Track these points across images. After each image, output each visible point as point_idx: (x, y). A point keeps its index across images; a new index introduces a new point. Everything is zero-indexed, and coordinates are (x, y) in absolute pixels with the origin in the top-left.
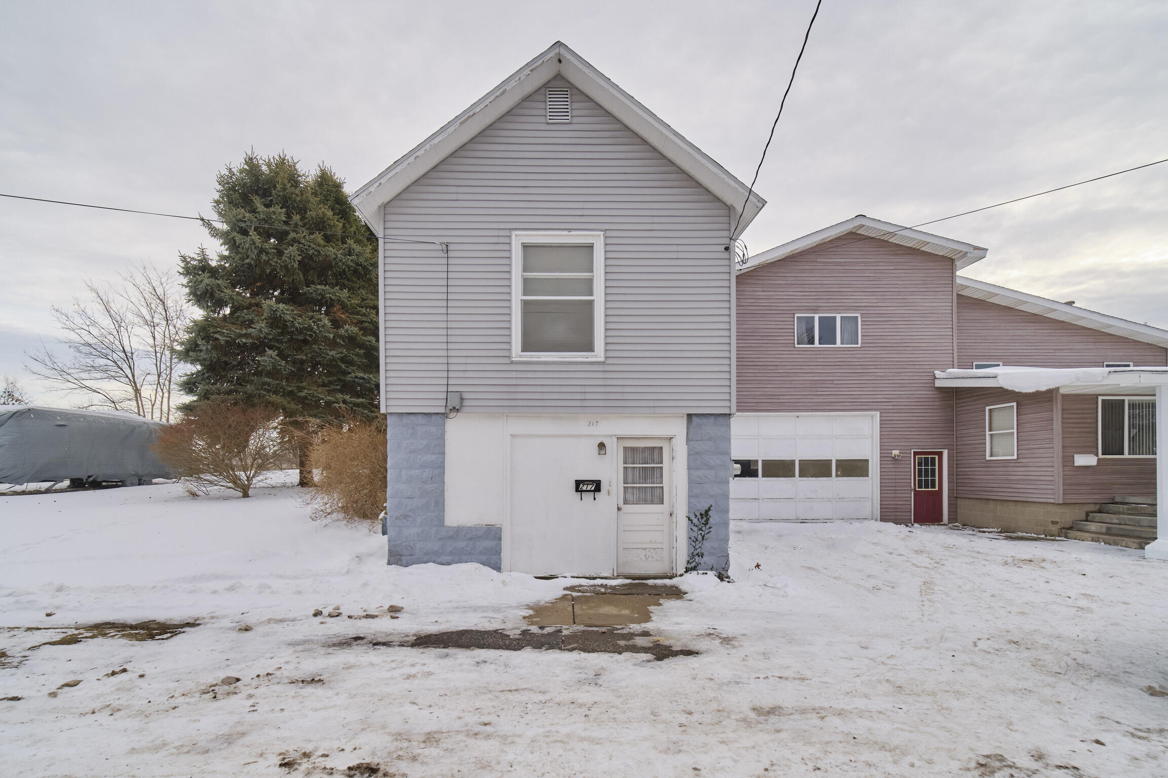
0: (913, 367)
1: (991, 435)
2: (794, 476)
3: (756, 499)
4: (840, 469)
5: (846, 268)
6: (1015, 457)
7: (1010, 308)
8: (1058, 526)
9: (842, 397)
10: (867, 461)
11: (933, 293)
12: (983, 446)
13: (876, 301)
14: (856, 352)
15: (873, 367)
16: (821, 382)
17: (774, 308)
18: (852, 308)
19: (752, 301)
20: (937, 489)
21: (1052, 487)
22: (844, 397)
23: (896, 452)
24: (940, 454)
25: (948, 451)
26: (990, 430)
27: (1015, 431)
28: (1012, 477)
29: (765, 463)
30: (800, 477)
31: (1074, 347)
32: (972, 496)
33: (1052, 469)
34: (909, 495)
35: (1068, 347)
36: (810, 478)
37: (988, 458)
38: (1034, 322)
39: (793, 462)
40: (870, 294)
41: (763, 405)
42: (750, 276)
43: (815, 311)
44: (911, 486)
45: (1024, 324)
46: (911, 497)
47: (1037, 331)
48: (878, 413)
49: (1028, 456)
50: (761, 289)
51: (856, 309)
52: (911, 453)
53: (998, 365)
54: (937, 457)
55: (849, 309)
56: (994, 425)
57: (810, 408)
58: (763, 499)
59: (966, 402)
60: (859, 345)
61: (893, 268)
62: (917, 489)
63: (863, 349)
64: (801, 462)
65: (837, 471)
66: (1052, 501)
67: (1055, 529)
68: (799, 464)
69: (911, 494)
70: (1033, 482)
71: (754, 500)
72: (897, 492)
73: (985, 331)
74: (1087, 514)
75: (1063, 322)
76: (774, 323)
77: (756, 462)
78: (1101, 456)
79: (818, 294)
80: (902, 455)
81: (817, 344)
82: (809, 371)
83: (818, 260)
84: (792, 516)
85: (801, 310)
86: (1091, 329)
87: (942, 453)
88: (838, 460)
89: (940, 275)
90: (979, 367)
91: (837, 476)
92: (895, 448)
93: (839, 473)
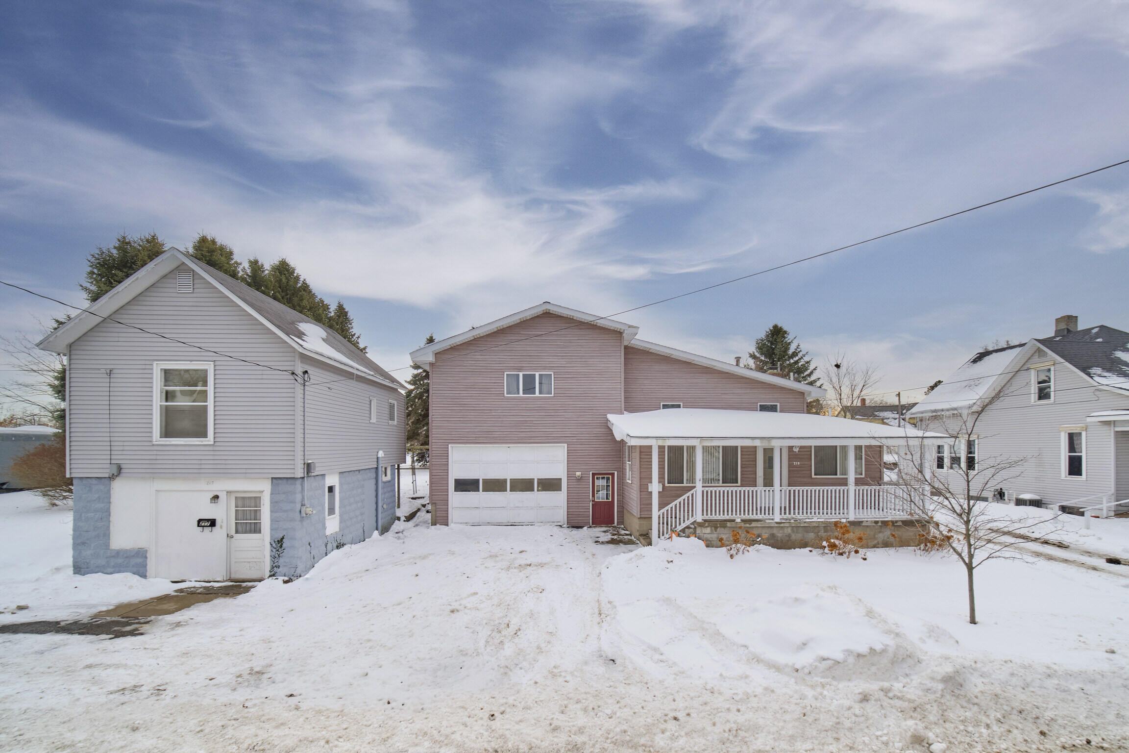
0: (592, 411)
2: (506, 491)
4: (540, 485)
5: (543, 338)
6: (631, 482)
7: (688, 363)
8: (639, 533)
9: (540, 433)
10: (559, 480)
11: (607, 357)
12: (626, 471)
13: (565, 363)
14: (550, 400)
15: (562, 411)
16: (524, 422)
17: (489, 368)
18: (547, 368)
19: (473, 362)
20: (610, 500)
21: (637, 506)
22: (542, 433)
23: (578, 474)
24: (613, 474)
25: (618, 472)
28: (631, 496)
29: (485, 481)
30: (510, 491)
31: (735, 392)
33: (636, 493)
34: (588, 505)
35: (731, 392)
36: (518, 492)
37: (627, 480)
38: (706, 373)
39: (505, 481)
40: (560, 357)
41: (480, 439)
42: (470, 344)
43: (520, 370)
44: (590, 497)
46: (590, 506)
47: (708, 380)
48: (566, 445)
50: (479, 354)
51: (550, 368)
52: (590, 473)
53: (679, 406)
54: (611, 477)
55: (545, 368)
57: (515, 441)
58: (483, 508)
60: (552, 395)
61: (577, 338)
62: (595, 500)
63: (555, 398)
64: (512, 480)
65: (538, 487)
68: (510, 482)
69: (589, 503)
71: (476, 509)
72: (579, 502)
73: (670, 380)
75: (727, 373)
76: (489, 379)
77: (478, 480)
78: (667, 485)
79: (522, 357)
80: (583, 476)
81: (521, 394)
82: (515, 414)
83: (522, 332)
84: (505, 521)
85: (509, 369)
86: (748, 378)
87: (614, 473)
88: (538, 479)
89: (612, 344)
90: (665, 407)
91: (538, 490)
92: (577, 470)
93: (540, 488)
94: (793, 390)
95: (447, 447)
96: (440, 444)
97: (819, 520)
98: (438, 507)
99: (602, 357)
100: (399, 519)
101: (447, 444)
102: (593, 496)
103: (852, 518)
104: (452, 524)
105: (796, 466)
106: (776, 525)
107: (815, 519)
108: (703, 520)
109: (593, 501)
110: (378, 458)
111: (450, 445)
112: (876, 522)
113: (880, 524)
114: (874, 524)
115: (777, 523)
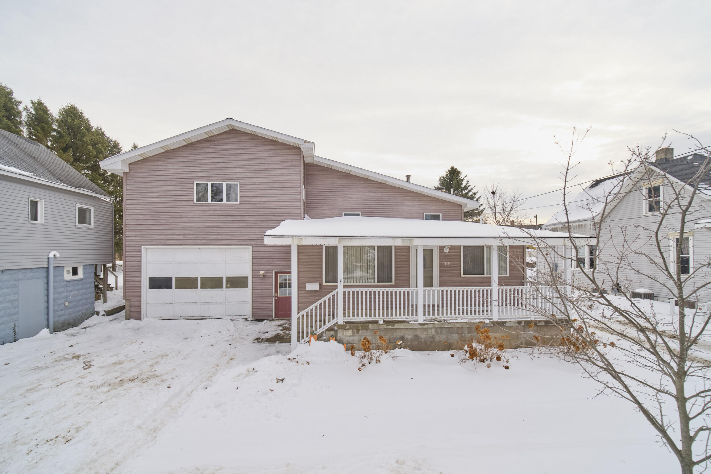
0: (274, 217)
2: (197, 288)
3: (170, 303)
4: (229, 283)
5: (230, 152)
7: (366, 179)
9: (227, 236)
10: (245, 277)
11: (288, 170)
13: (250, 174)
14: (236, 207)
15: (248, 217)
16: (212, 226)
17: (179, 177)
18: (234, 178)
19: (164, 172)
20: (288, 296)
22: (229, 236)
23: (262, 272)
29: (177, 279)
30: (201, 288)
31: (405, 204)
36: (208, 289)
38: (381, 188)
39: (196, 279)
40: (245, 169)
42: (162, 156)
43: (209, 179)
44: (272, 294)
47: (383, 193)
48: (251, 247)
50: (170, 165)
51: (235, 179)
52: (272, 273)
53: (358, 215)
55: (232, 179)
57: (205, 243)
58: (176, 303)
60: (238, 203)
61: (261, 153)
62: (278, 296)
63: (241, 205)
64: (203, 278)
65: (227, 284)
68: (201, 280)
69: (272, 299)
71: (169, 304)
72: (263, 298)
73: (350, 193)
75: (399, 188)
76: (180, 187)
77: (171, 279)
78: (324, 284)
79: (210, 168)
80: (266, 274)
81: (210, 201)
82: (204, 219)
83: (211, 146)
85: (198, 179)
86: (416, 193)
88: (227, 278)
89: (292, 158)
90: (345, 215)
91: (227, 287)
92: (261, 269)
93: (228, 286)
94: (452, 203)
95: (140, 248)
96: (133, 246)
97: (463, 321)
98: (131, 303)
99: (284, 170)
100: (98, 313)
101: (140, 245)
102: (276, 291)
103: (495, 319)
104: (146, 319)
105: (446, 266)
106: (420, 327)
107: (459, 320)
108: (344, 322)
109: (275, 297)
110: (48, 258)
111: (142, 247)
112: (519, 323)
113: (523, 324)
114: (517, 325)
115: (420, 324)
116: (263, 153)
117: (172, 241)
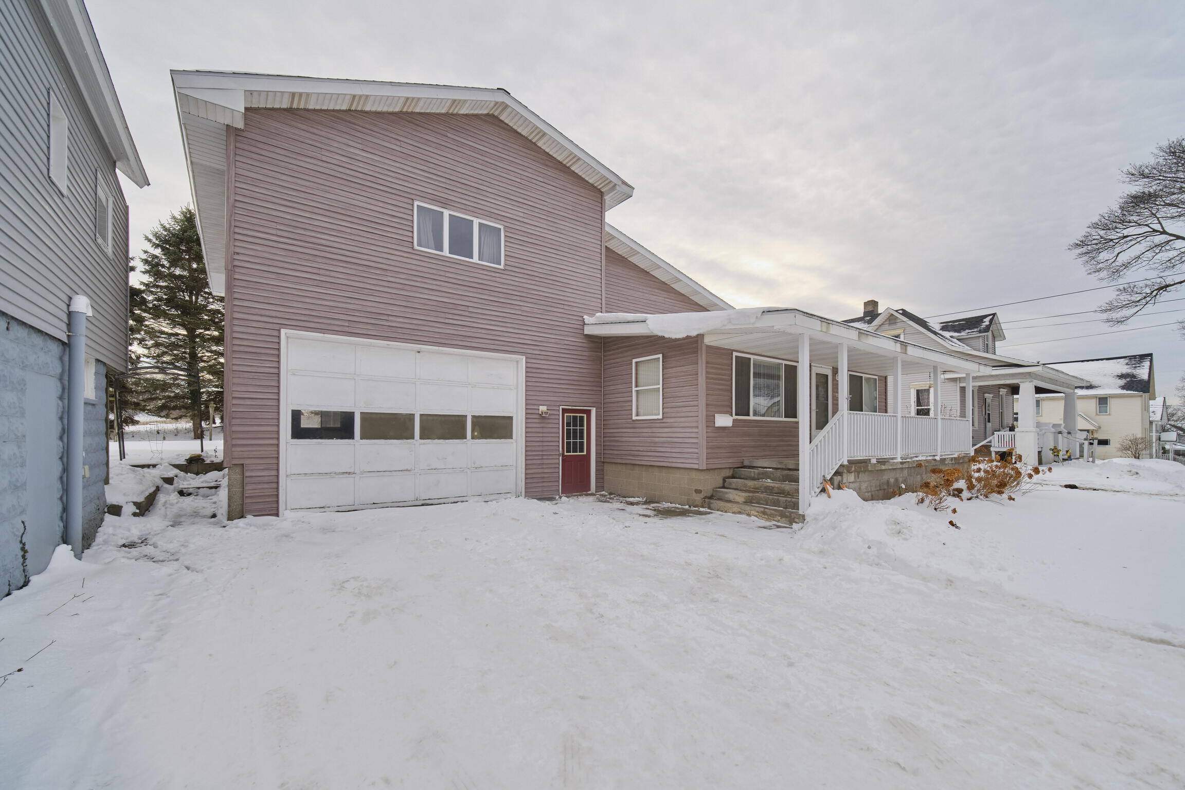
0: (562, 306)
1: (637, 391)
2: (412, 437)
3: (349, 473)
4: (477, 428)
6: (660, 417)
8: (702, 495)
9: (480, 331)
10: (511, 418)
11: (583, 225)
12: (629, 404)
14: (497, 275)
15: (518, 298)
16: (451, 306)
17: (380, 181)
18: (493, 216)
19: (344, 159)
20: (585, 453)
21: (696, 451)
22: (483, 331)
23: (543, 408)
24: (588, 413)
25: (596, 409)
26: (636, 386)
27: (661, 386)
28: (657, 440)
29: (366, 417)
30: (421, 438)
32: (619, 461)
33: (696, 430)
34: (556, 461)
36: (436, 441)
37: (634, 418)
39: (411, 417)
40: (515, 204)
43: (445, 204)
44: (559, 450)
45: (657, 291)
46: (559, 464)
48: (524, 358)
49: (673, 415)
50: (359, 146)
51: (498, 217)
52: (559, 410)
54: (585, 415)
55: (490, 215)
56: (641, 381)
57: (434, 340)
58: (362, 473)
59: (613, 354)
60: (502, 267)
61: (542, 180)
62: (566, 454)
63: (505, 272)
64: (424, 418)
65: (473, 431)
66: (696, 466)
67: (698, 498)
68: (421, 420)
69: (559, 459)
70: (678, 445)
71: (347, 475)
72: (544, 457)
74: (724, 481)
76: (381, 204)
77: (352, 415)
79: (448, 181)
80: (549, 412)
81: (446, 252)
82: (435, 288)
83: (449, 135)
84: (409, 497)
85: (423, 198)
87: (590, 411)
88: (474, 417)
89: (590, 205)
91: (473, 438)
92: (542, 403)
93: (476, 434)
95: (276, 333)
96: (254, 325)
98: (247, 474)
99: (576, 223)
100: (116, 510)
101: (277, 327)
102: (563, 446)
104: (288, 512)
109: (562, 455)
110: (70, 315)
111: (283, 331)
116: (546, 181)
117: (361, 326)
